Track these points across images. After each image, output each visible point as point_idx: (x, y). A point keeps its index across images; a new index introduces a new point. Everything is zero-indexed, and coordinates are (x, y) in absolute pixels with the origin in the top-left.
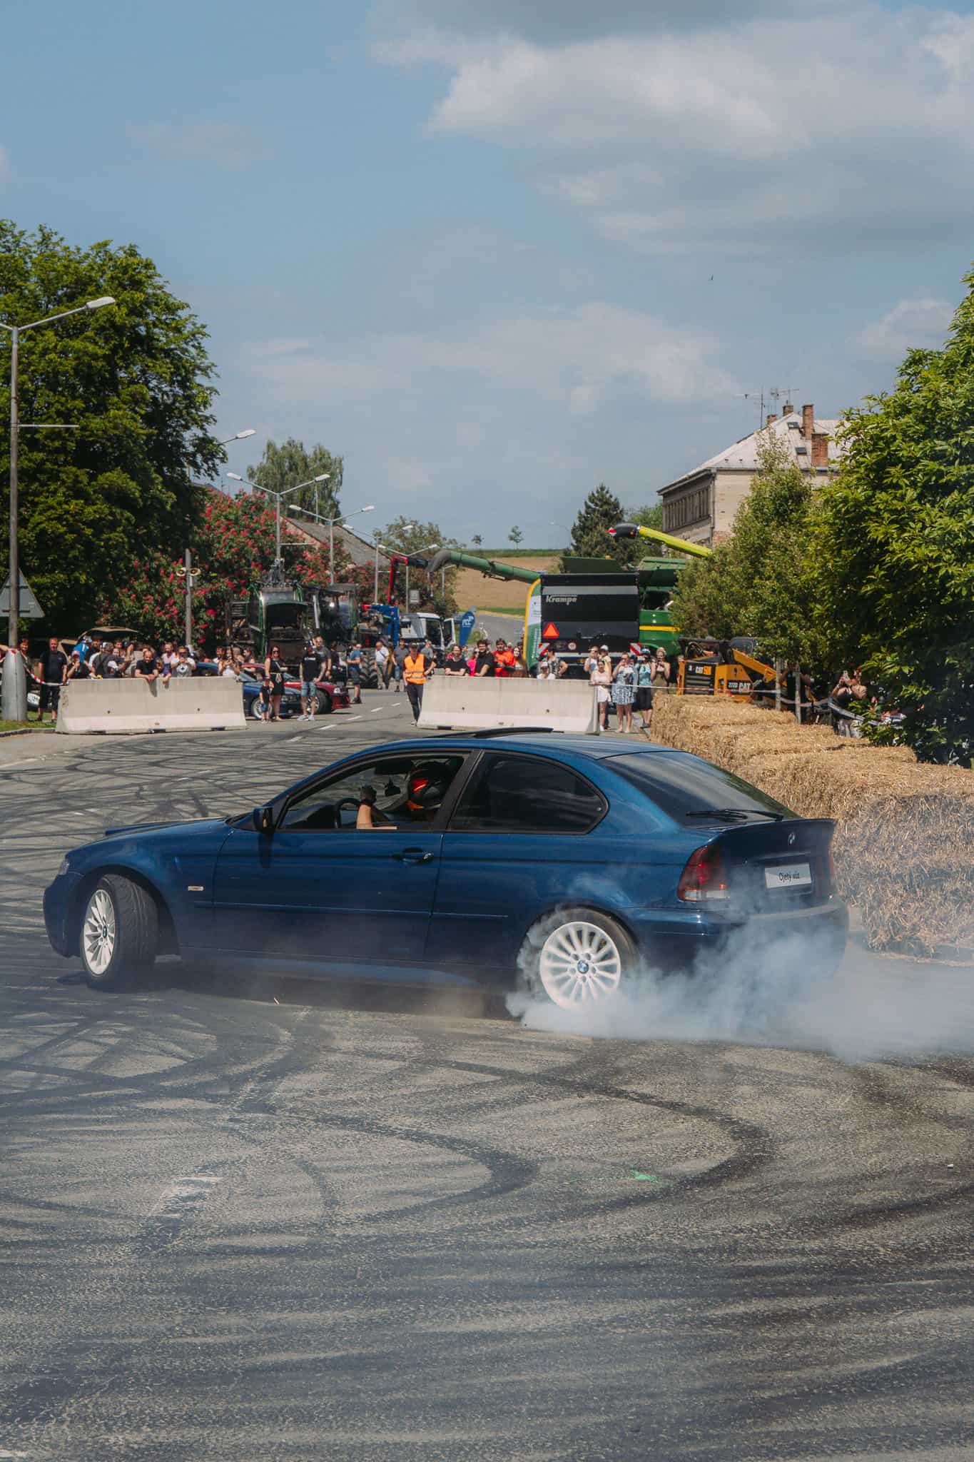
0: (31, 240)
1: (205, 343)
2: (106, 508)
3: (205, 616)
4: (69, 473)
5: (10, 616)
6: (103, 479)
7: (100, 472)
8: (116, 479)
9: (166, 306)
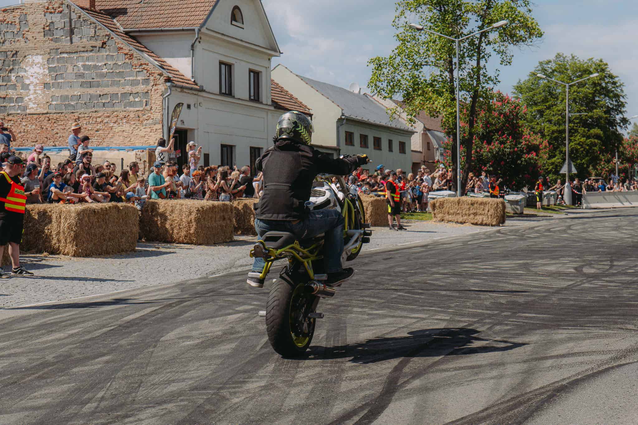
0: (569, 58)
1: (624, 89)
2: (593, 140)
3: (622, 175)
4: (581, 130)
5: (567, 173)
6: (592, 131)
7: (591, 129)
8: (596, 131)
9: (611, 77)
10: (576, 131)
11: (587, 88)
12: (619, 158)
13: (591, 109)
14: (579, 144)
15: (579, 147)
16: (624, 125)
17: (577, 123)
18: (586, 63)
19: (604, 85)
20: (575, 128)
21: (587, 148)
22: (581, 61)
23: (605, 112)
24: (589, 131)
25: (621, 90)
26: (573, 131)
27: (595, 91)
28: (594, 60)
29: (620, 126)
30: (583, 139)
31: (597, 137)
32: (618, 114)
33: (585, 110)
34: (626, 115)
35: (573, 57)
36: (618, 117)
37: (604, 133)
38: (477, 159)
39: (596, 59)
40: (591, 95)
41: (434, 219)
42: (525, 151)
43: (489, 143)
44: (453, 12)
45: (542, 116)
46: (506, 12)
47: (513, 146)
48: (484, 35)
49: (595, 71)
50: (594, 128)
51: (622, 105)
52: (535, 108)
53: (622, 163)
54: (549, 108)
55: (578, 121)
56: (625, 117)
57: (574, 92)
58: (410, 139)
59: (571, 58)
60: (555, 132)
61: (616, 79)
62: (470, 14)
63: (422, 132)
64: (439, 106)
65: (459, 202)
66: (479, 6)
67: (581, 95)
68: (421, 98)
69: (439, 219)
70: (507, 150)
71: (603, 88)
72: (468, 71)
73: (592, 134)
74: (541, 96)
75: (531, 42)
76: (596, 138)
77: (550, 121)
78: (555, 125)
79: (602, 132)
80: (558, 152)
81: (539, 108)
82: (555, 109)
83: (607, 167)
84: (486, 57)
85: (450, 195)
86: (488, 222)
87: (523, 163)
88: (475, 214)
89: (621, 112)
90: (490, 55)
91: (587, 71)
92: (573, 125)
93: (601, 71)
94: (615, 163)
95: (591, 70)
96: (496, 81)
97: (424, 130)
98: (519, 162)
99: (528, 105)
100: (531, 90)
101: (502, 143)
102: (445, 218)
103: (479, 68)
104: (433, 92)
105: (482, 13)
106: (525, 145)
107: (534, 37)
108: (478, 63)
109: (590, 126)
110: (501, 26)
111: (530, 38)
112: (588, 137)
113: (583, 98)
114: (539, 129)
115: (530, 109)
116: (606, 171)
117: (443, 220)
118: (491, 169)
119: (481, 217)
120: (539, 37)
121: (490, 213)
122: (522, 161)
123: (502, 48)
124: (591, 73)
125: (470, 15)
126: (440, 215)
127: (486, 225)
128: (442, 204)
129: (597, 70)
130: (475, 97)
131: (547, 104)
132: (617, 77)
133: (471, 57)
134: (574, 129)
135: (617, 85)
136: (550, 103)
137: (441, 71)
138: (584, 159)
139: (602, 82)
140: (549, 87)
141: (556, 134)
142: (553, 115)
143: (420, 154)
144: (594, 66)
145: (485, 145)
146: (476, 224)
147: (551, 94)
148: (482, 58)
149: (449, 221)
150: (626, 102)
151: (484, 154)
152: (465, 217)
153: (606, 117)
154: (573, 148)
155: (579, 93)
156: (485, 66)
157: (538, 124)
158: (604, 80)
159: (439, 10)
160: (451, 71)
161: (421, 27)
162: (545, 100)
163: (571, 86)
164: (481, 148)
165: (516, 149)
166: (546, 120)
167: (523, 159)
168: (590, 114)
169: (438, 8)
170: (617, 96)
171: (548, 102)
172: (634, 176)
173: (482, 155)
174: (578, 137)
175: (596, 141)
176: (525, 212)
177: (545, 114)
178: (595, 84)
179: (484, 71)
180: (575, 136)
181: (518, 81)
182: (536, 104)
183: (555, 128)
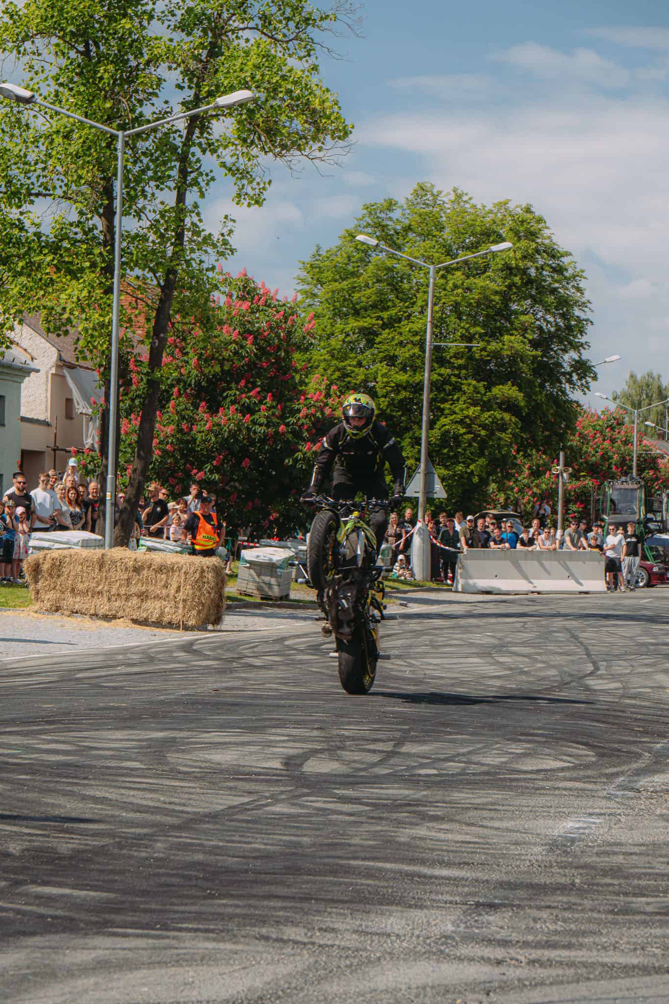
2: (498, 414)
3: (574, 507)
4: (470, 385)
5: (420, 495)
6: (496, 390)
7: (495, 384)
8: (507, 391)
9: (552, 253)
10: (457, 388)
11: (489, 277)
12: (567, 464)
13: (495, 333)
14: (461, 422)
15: (462, 431)
16: (580, 379)
17: (460, 367)
18: (491, 212)
19: (533, 272)
20: (453, 379)
21: (483, 433)
22: (479, 206)
23: (535, 344)
24: (488, 388)
25: (579, 289)
26: (448, 388)
27: (510, 287)
28: (511, 206)
29: (570, 381)
30: (472, 411)
31: (509, 406)
32: (565, 351)
33: (481, 335)
34: (586, 355)
35: (459, 197)
36: (568, 358)
37: (528, 396)
38: (181, 450)
39: (517, 203)
40: (497, 298)
41: (37, 606)
42: (306, 434)
43: (214, 409)
44: (120, 61)
45: (370, 343)
46: (257, 67)
47: (275, 420)
48: (197, 123)
49: (511, 234)
50: (503, 384)
51: (580, 327)
52: (353, 323)
53: (575, 476)
54: (390, 324)
55: (460, 362)
56: (585, 357)
57: (456, 287)
58: (20, 388)
59: (452, 197)
60: (405, 388)
61: (566, 260)
62: (164, 66)
63: (53, 371)
64: (69, 306)
65: (101, 564)
66: (186, 47)
67: (475, 295)
68: (23, 279)
69: (48, 605)
70: (258, 429)
71: (530, 282)
72: (152, 216)
73: (495, 398)
74: (369, 291)
75: (320, 149)
76: (505, 410)
77: (391, 360)
78: (404, 369)
79: (520, 396)
80: (408, 440)
81: (365, 322)
82: (406, 327)
83: (537, 486)
84: (203, 184)
85: (86, 544)
86: (177, 618)
87: (298, 466)
88: (143, 596)
89: (577, 347)
90: (213, 179)
91: (491, 235)
92: (448, 371)
93: (526, 237)
94: (557, 476)
95: (503, 232)
96: (225, 249)
97: (58, 367)
98: (288, 462)
99: (338, 313)
100: (344, 275)
101: (248, 410)
102: (64, 604)
103: (180, 210)
104: (58, 270)
105: (193, 65)
106: (306, 416)
107: (329, 137)
108: (181, 198)
109: (491, 379)
110: (242, 104)
111: (315, 139)
112: (486, 406)
113: (479, 304)
114: (361, 377)
115: (339, 325)
116: (534, 495)
117: (57, 610)
118: (216, 477)
119: (158, 604)
120: (339, 138)
121: (181, 596)
122: (296, 461)
123: (242, 162)
124: (500, 239)
125: (162, 70)
126: (51, 595)
127: (170, 625)
128: (57, 567)
129: (517, 234)
130: (168, 287)
131: (385, 315)
132: (568, 254)
133: (160, 179)
134: (451, 384)
135: (567, 274)
136: (393, 312)
137: (81, 213)
138: (474, 461)
139: (530, 264)
140: (389, 269)
141: (404, 394)
142: (401, 344)
143: (43, 428)
144: (509, 223)
145: (202, 413)
146: (144, 623)
147: (396, 288)
148: (191, 185)
149: (74, 612)
150: (586, 320)
151: (199, 436)
152: (117, 604)
153: (535, 357)
154: (448, 431)
155: (469, 289)
156: (196, 206)
157: (360, 364)
158: (534, 261)
159: (82, 53)
160: (109, 214)
161: (27, 94)
162: (380, 305)
163: (448, 270)
164: (192, 421)
165: (282, 428)
166: (381, 355)
167: (299, 455)
168: (493, 346)
169: (81, 48)
170: (564, 305)
171: (386, 309)
172: (604, 511)
173: (194, 440)
174: (460, 405)
175: (507, 416)
176: (293, 595)
177: (378, 340)
178: (509, 270)
179: (195, 219)
180: (454, 402)
181: (313, 250)
182: (356, 313)
183: (402, 378)
